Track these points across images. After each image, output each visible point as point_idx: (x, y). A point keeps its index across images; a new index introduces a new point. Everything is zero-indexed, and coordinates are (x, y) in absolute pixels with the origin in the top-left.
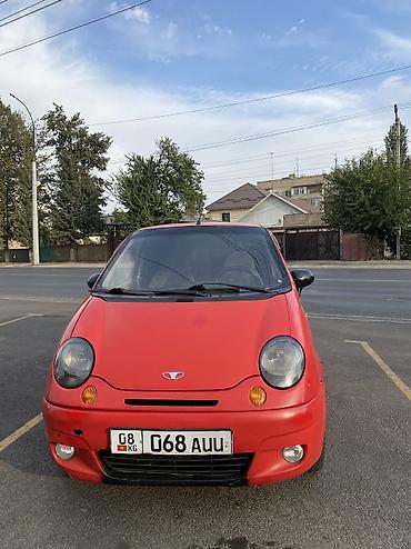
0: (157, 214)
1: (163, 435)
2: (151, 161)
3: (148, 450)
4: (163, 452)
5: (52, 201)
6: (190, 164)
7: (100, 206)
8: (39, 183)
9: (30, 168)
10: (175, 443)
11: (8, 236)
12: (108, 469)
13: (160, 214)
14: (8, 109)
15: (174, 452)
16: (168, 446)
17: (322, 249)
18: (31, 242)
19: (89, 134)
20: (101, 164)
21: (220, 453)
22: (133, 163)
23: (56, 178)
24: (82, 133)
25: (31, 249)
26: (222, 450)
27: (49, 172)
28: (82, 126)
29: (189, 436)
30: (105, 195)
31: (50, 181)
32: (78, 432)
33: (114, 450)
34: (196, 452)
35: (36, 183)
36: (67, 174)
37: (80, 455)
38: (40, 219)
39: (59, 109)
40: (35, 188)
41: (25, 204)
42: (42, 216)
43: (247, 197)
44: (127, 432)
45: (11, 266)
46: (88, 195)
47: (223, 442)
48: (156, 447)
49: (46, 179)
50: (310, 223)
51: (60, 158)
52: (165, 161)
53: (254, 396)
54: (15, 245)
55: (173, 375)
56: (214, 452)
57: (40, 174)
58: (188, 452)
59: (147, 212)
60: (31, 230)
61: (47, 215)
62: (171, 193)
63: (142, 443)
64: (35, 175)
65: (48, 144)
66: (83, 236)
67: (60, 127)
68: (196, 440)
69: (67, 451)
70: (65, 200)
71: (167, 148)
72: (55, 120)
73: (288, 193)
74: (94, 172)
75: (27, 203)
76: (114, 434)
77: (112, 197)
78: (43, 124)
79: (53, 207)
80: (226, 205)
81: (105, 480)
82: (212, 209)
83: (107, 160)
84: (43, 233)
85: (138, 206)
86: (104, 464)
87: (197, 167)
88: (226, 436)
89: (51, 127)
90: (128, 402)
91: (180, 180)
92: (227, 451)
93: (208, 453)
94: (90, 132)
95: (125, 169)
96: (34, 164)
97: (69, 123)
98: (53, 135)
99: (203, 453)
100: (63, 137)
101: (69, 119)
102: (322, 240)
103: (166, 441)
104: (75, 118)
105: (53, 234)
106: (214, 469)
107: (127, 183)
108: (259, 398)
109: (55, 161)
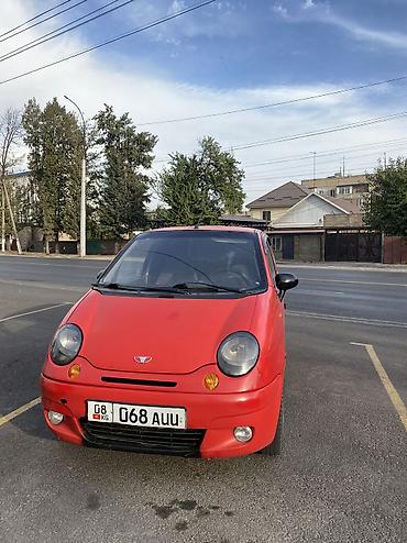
0: (197, 212)
1: (130, 408)
2: (193, 161)
3: (117, 420)
4: (129, 423)
5: (100, 197)
6: (231, 163)
7: (144, 203)
8: (88, 180)
9: (80, 165)
10: (139, 416)
11: (59, 228)
12: (87, 434)
13: (200, 211)
14: (63, 110)
15: (138, 424)
16: (133, 418)
17: (362, 252)
18: (79, 235)
19: (136, 133)
20: (146, 162)
21: (176, 427)
22: (176, 162)
23: (104, 175)
24: (130, 132)
25: (79, 241)
26: (177, 424)
27: (98, 169)
28: (130, 126)
29: (151, 411)
30: (149, 192)
31: (99, 178)
32: (64, 401)
33: (90, 418)
34: (156, 425)
35: (85, 179)
36: (114, 172)
37: (67, 421)
38: (88, 214)
39: (109, 109)
40: (84, 185)
41: (75, 199)
42: (89, 211)
43: (289, 195)
44: (101, 404)
45: (59, 256)
46: (133, 192)
47: (178, 418)
48: (124, 418)
49: (94, 176)
50: (351, 223)
51: (108, 156)
52: (207, 160)
53: (209, 381)
54: (64, 237)
55: (143, 359)
56: (170, 426)
57: (90, 170)
58: (149, 424)
59: (188, 210)
60: (79, 223)
61: (94, 210)
62: (210, 191)
63: (113, 413)
64: (84, 172)
65: (98, 142)
66: (126, 231)
67: (109, 126)
68: (156, 414)
69: (57, 417)
70: (112, 197)
71: (209, 146)
72: (105, 120)
73: (333, 193)
74: (140, 170)
75: (76, 199)
76: (91, 404)
77: (155, 195)
78: (94, 123)
79: (100, 202)
80: (267, 203)
81: (85, 443)
82: (252, 207)
83: (152, 158)
84: (90, 227)
85: (179, 204)
86: (84, 429)
87: (238, 166)
88: (181, 413)
89: (101, 126)
90: (104, 379)
91: (220, 179)
92: (182, 426)
93: (166, 426)
94: (137, 132)
95: (169, 167)
96: (84, 161)
97: (118, 122)
98: (102, 134)
99: (161, 426)
100: (112, 137)
101: (118, 119)
102: (363, 241)
103: (132, 414)
104: (124, 118)
105: (100, 228)
106: (174, 441)
107: (170, 182)
108: (212, 382)
109: (104, 159)
